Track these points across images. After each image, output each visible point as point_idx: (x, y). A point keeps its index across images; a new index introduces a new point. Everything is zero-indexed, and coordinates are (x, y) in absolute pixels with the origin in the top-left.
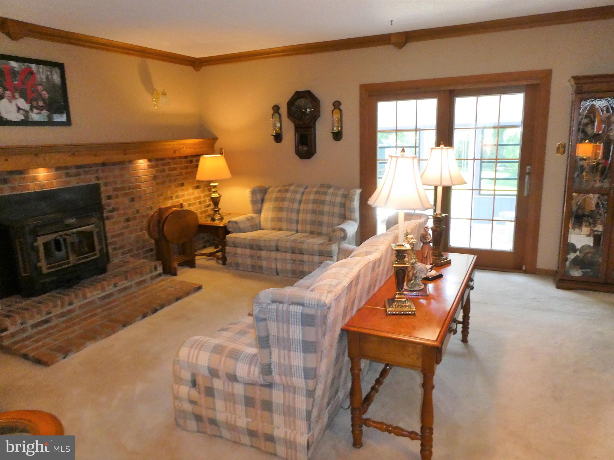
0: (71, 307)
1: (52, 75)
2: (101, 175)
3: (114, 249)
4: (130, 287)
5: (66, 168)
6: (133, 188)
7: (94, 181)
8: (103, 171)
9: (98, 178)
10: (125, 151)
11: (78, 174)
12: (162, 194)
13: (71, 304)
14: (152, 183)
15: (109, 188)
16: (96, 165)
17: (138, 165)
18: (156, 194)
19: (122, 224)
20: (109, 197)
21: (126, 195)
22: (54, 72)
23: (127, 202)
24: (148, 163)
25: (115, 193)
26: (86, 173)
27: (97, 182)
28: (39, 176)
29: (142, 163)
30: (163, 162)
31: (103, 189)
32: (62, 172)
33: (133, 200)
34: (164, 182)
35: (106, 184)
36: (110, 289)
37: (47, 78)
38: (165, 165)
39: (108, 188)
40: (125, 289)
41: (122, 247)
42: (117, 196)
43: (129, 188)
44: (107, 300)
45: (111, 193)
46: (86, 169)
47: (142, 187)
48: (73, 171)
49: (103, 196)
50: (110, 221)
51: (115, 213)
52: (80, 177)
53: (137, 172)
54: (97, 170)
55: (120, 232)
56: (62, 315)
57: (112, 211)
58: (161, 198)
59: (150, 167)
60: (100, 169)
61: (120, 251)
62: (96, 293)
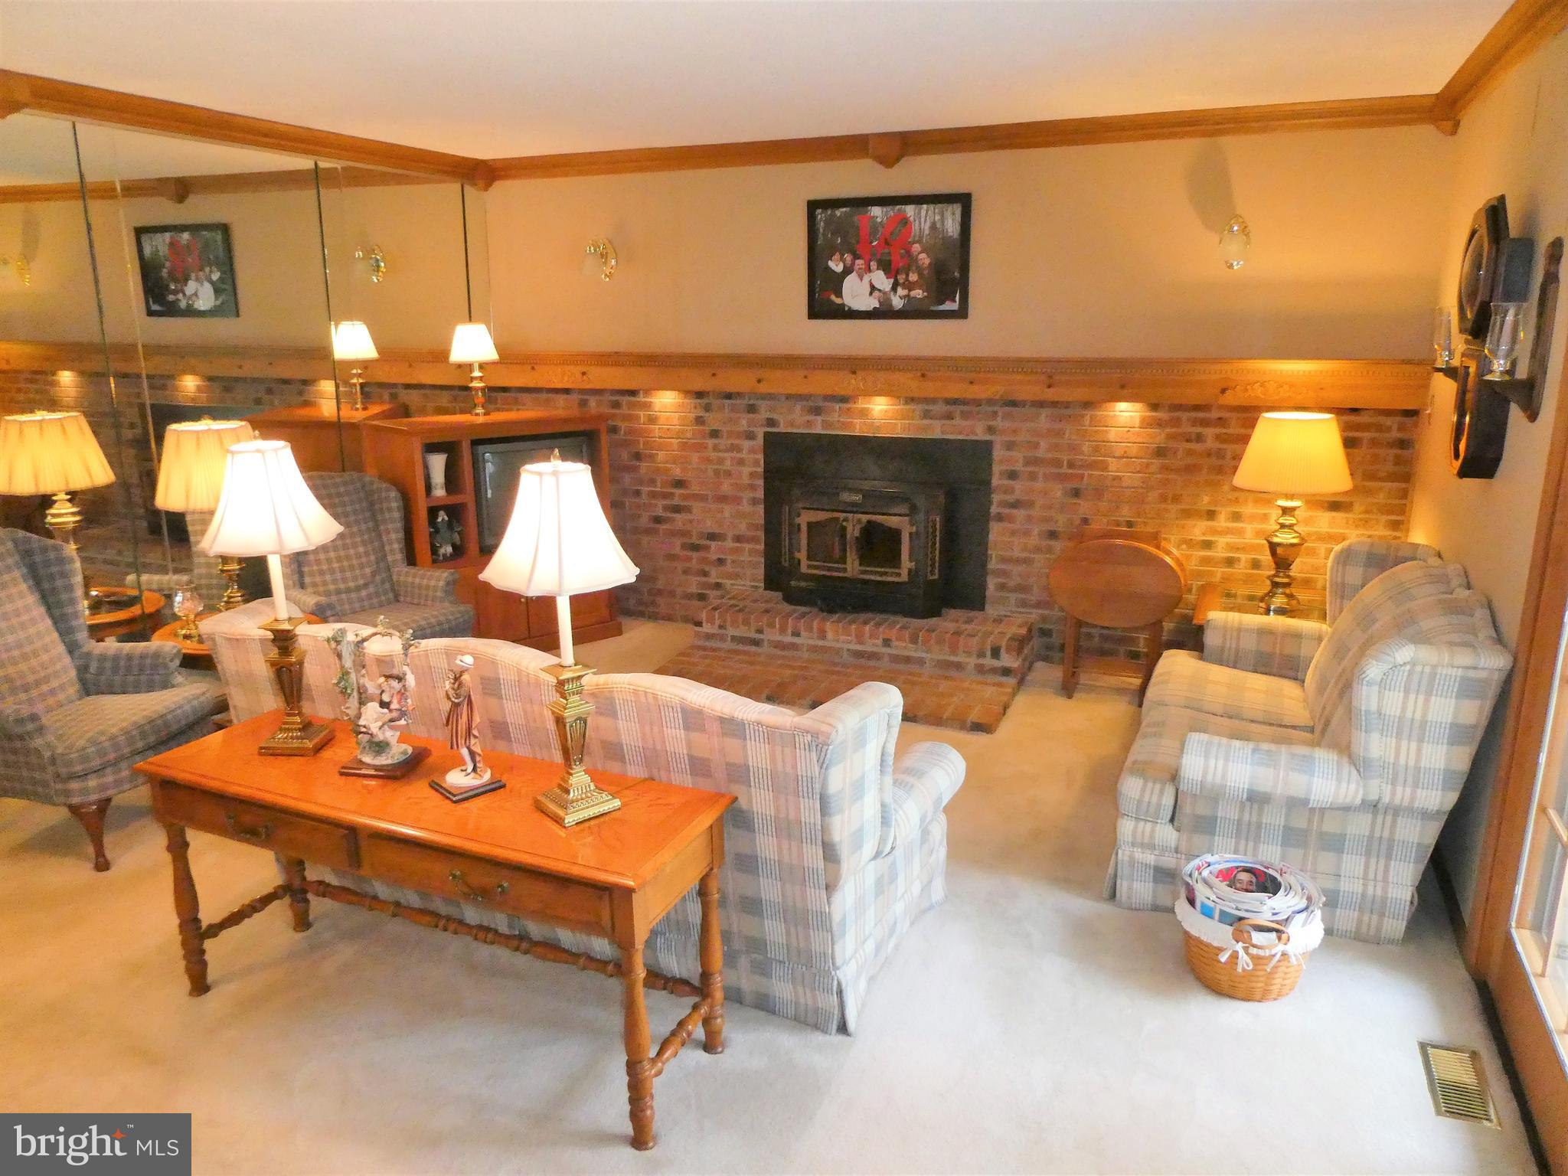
0: (795, 640)
1: (942, 220)
2: (999, 423)
3: (1002, 587)
4: (921, 662)
5: (926, 400)
6: (1081, 467)
7: (981, 435)
8: (1006, 416)
9: (991, 430)
10: (1050, 377)
11: (949, 417)
12: (1176, 499)
13: (796, 634)
14: (1148, 465)
15: (1018, 455)
16: (990, 402)
17: (1112, 413)
18: (1152, 496)
19: (1034, 540)
20: (1013, 475)
21: (1061, 478)
22: (948, 214)
23: (1059, 494)
24: (1143, 414)
25: (1030, 469)
26: (965, 416)
27: (987, 437)
28: (872, 409)
29: (1126, 413)
30: (1201, 415)
31: (998, 453)
32: (919, 408)
33: (1076, 493)
34: (1190, 469)
35: (1010, 446)
36: (872, 645)
37: (933, 227)
38: (1205, 423)
39: (1014, 453)
40: (908, 660)
41: (1022, 589)
42: (1033, 477)
43: (1071, 465)
44: (862, 661)
45: (1019, 467)
46: (965, 408)
47: (1110, 468)
48: (939, 408)
49: (996, 469)
50: (1001, 524)
51: (1020, 514)
52: (954, 422)
53: (1106, 431)
54: (995, 413)
55: (1024, 555)
56: (779, 645)
57: (1016, 505)
58: (1174, 508)
59: (1146, 424)
60: (1001, 411)
61: (1013, 597)
62: (842, 638)
